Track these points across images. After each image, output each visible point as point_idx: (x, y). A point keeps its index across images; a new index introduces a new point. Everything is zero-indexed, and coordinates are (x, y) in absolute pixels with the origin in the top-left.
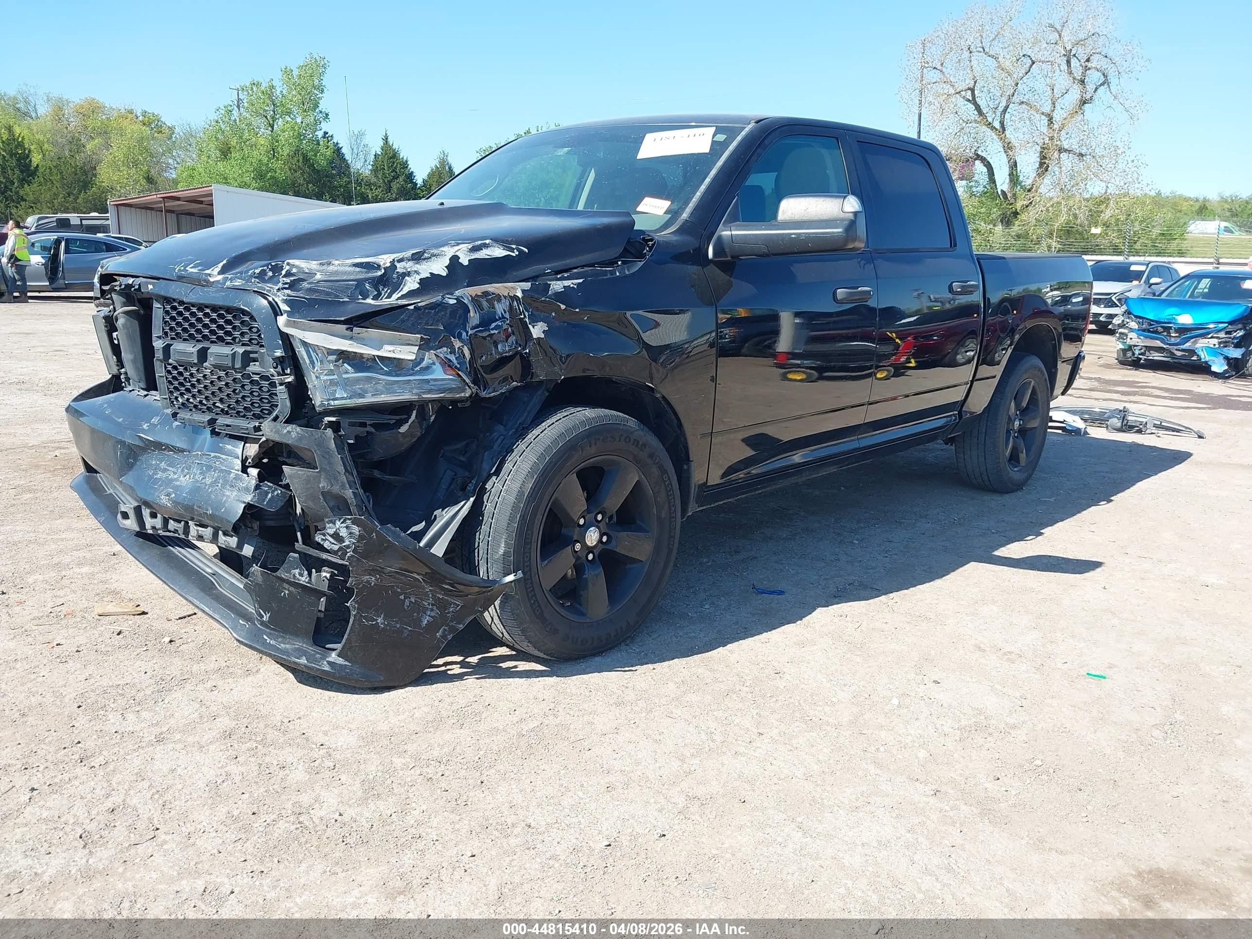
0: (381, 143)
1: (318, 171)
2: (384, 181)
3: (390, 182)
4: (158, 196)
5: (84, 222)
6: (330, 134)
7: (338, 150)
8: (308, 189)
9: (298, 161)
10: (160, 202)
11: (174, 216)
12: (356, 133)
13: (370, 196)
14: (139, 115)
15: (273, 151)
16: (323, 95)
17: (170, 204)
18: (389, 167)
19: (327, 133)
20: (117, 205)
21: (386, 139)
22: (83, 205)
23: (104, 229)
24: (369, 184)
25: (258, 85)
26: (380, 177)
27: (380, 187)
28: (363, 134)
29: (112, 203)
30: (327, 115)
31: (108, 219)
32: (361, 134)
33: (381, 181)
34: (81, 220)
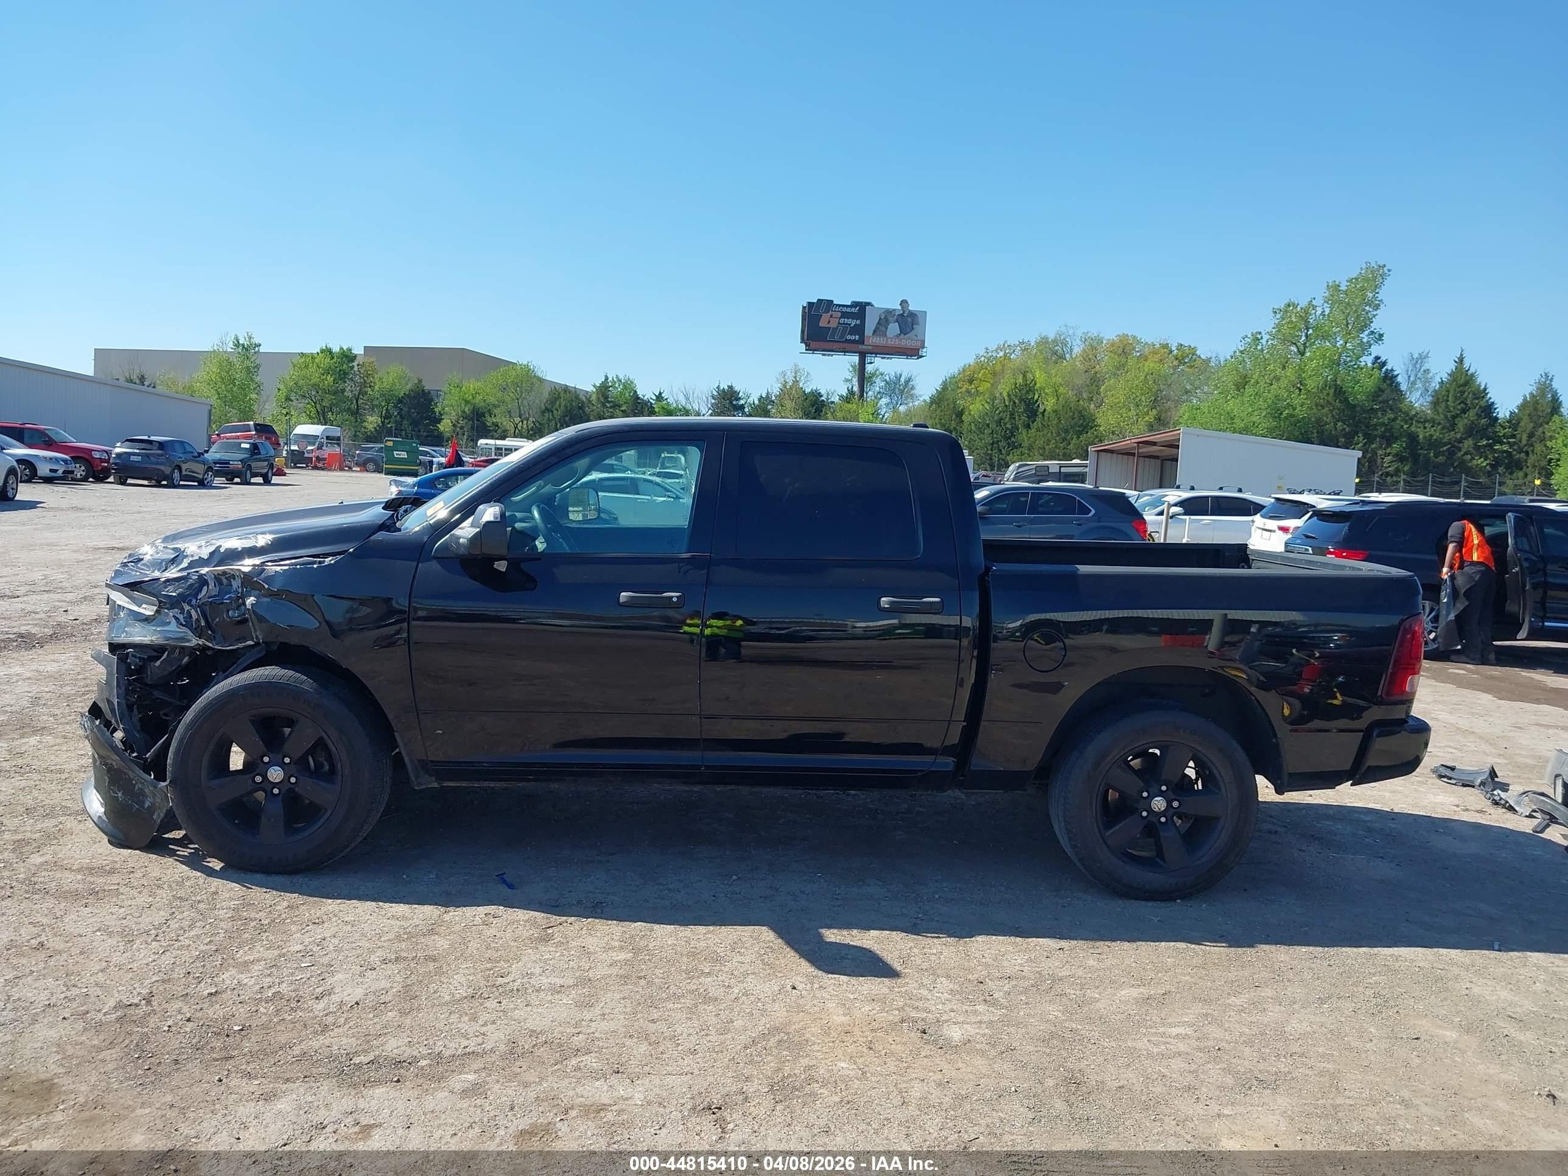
0: (1452, 366)
1: (1354, 406)
2: (1446, 417)
3: (1454, 417)
4: (1133, 441)
5: (1063, 470)
6: (1383, 359)
7: (1390, 378)
8: (1336, 429)
9: (1328, 394)
10: (1135, 448)
11: (1159, 462)
12: (1415, 356)
13: (1421, 437)
14: (1174, 348)
15: (1300, 385)
16: (1378, 312)
17: (1145, 450)
18: (1456, 398)
19: (1379, 358)
20: (1098, 451)
21: (1461, 360)
22: (1074, 451)
23: (1081, 478)
24: (1424, 421)
25: (1295, 306)
26: (1440, 411)
27: (1439, 424)
28: (1427, 356)
29: (1093, 449)
30: (1381, 335)
31: (1087, 467)
32: (1423, 358)
33: (1442, 416)
34: (1060, 467)
